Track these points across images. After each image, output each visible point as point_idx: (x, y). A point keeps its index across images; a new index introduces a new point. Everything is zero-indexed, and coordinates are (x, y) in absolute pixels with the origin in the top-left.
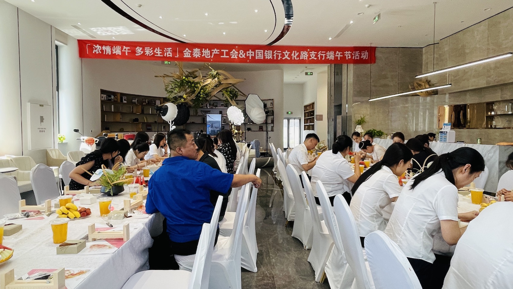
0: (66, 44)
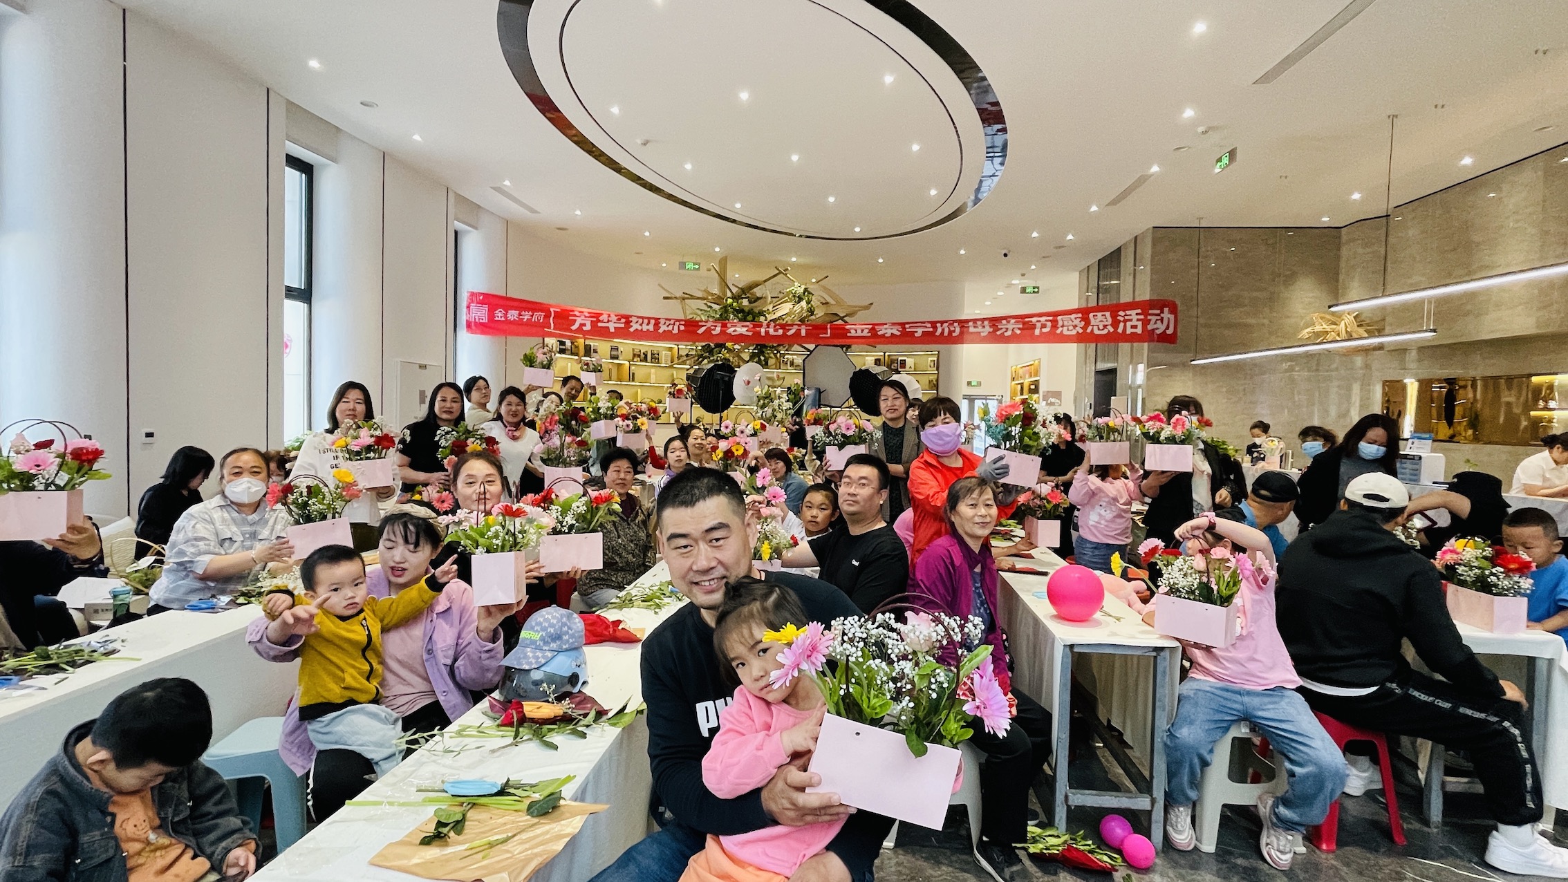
0: (476, 228)
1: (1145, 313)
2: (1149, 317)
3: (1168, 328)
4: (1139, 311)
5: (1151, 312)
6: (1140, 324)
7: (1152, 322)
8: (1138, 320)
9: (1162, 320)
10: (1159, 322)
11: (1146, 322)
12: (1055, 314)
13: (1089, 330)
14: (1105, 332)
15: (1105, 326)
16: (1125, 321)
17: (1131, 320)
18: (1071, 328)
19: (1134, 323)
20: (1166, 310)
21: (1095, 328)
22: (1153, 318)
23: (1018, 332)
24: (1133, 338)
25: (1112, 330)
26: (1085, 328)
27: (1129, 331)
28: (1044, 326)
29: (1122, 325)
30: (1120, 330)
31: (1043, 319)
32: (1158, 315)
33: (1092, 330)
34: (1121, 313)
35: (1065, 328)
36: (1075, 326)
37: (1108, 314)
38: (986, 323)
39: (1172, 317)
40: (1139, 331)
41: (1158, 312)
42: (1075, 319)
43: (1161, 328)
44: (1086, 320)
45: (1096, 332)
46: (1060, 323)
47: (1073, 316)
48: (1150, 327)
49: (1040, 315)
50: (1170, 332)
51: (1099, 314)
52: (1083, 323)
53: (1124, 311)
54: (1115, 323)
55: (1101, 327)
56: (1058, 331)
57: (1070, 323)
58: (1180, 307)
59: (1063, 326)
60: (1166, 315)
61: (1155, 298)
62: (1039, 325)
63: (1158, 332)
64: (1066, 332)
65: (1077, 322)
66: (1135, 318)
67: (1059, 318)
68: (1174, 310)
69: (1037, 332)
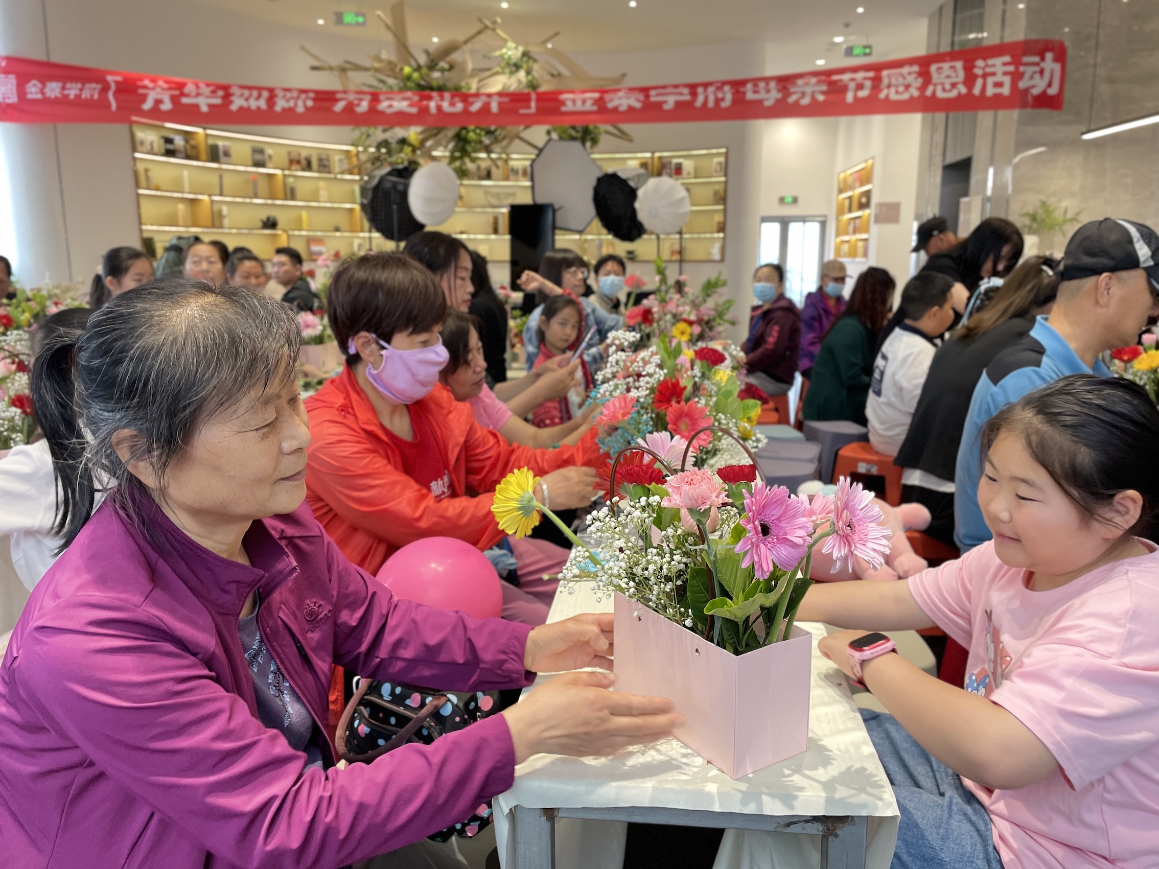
1: (1017, 62)
2: (1022, 69)
3: (1050, 85)
4: (1007, 59)
5: (1026, 59)
6: (1007, 80)
7: (1027, 76)
8: (1005, 73)
9: (1042, 72)
10: (1037, 76)
11: (1016, 76)
12: (878, 68)
13: (929, 92)
14: (954, 94)
15: (954, 85)
16: (985, 76)
17: (993, 74)
18: (901, 89)
19: (999, 78)
20: (1049, 56)
21: (939, 88)
22: (1029, 70)
23: (821, 98)
24: (998, 103)
25: (963, 90)
26: (923, 89)
27: (990, 91)
28: (860, 87)
29: (979, 82)
30: (977, 91)
31: (860, 75)
32: (1037, 64)
33: (934, 93)
34: (980, 63)
35: (893, 90)
36: (907, 87)
37: (959, 65)
38: (773, 84)
39: (1057, 67)
40: (1006, 90)
41: (1036, 59)
42: (910, 73)
43: (1038, 86)
44: (925, 75)
45: (940, 94)
46: (885, 82)
47: (906, 70)
48: (1022, 85)
49: (855, 70)
50: (1053, 91)
51: (946, 66)
52: (920, 81)
53: (985, 59)
54: (970, 80)
55: (948, 87)
56: (882, 95)
57: (901, 80)
58: (1070, 52)
59: (889, 86)
60: (1049, 63)
61: (1034, 36)
62: (852, 85)
63: (1036, 92)
64: (894, 97)
65: (911, 79)
66: (1000, 69)
67: (885, 73)
68: (1061, 56)
69: (850, 97)
